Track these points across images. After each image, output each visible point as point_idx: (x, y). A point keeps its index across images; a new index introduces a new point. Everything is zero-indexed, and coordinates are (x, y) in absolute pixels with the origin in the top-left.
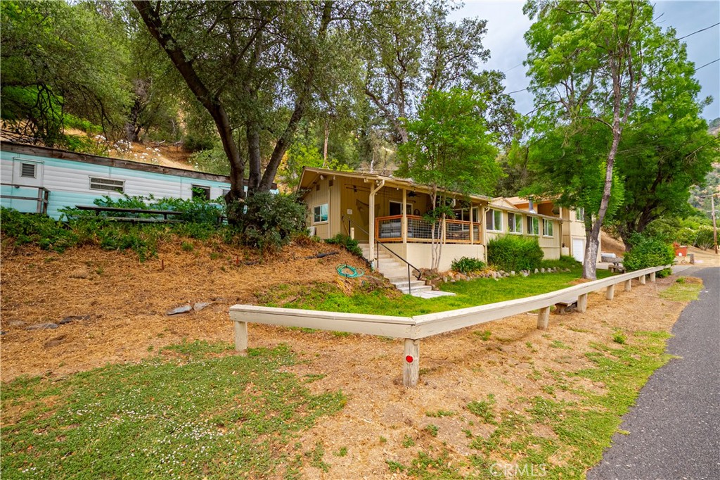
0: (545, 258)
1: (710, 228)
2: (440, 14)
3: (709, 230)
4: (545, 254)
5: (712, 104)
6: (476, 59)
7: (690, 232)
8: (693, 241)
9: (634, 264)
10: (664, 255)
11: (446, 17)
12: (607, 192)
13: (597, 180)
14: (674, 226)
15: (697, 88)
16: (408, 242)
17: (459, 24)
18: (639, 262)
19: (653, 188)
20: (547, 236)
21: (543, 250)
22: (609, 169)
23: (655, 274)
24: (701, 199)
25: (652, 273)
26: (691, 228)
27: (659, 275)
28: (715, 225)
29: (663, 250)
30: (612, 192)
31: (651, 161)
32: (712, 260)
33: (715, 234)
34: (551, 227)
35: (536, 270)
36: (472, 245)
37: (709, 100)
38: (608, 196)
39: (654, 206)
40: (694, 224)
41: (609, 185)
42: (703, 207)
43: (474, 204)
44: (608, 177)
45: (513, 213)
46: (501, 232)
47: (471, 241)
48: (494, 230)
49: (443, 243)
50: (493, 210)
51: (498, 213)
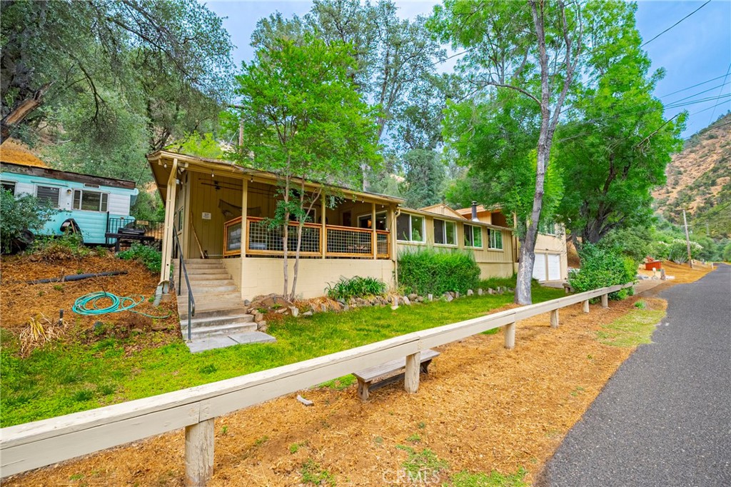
0: (484, 276)
1: (684, 242)
2: (389, 8)
3: (683, 244)
4: (482, 272)
5: (665, 77)
6: (434, 59)
7: (664, 246)
8: (668, 255)
9: (582, 283)
10: (620, 271)
11: (396, 11)
12: (539, 189)
13: (528, 174)
14: (645, 239)
15: (647, 63)
16: (247, 256)
17: (412, 21)
18: (587, 280)
19: (606, 189)
20: (492, 249)
21: (481, 267)
22: (539, 157)
23: (607, 296)
24: (677, 216)
25: (604, 295)
26: (665, 242)
27: (613, 297)
28: (688, 239)
29: (618, 264)
30: (545, 188)
31: (598, 152)
32: (686, 275)
33: (689, 248)
34: (500, 239)
35: (470, 292)
36: (375, 260)
37: (660, 74)
38: (541, 194)
39: (609, 211)
40: (668, 238)
41: (541, 179)
42: (678, 223)
43: (379, 208)
44: (539, 169)
45: (442, 221)
46: (423, 243)
47: (373, 255)
48: (411, 241)
49: (321, 258)
50: (409, 215)
51: (420, 219)
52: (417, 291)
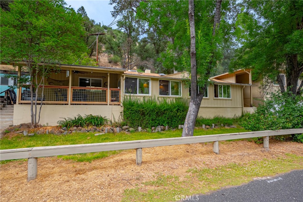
16: (19, 104)
20: (221, 98)
34: (228, 90)
36: (108, 106)
45: (168, 81)
46: (150, 95)
47: (107, 102)
48: (138, 94)
49: (68, 104)
50: (137, 78)
51: (147, 81)
52: (129, 124)
